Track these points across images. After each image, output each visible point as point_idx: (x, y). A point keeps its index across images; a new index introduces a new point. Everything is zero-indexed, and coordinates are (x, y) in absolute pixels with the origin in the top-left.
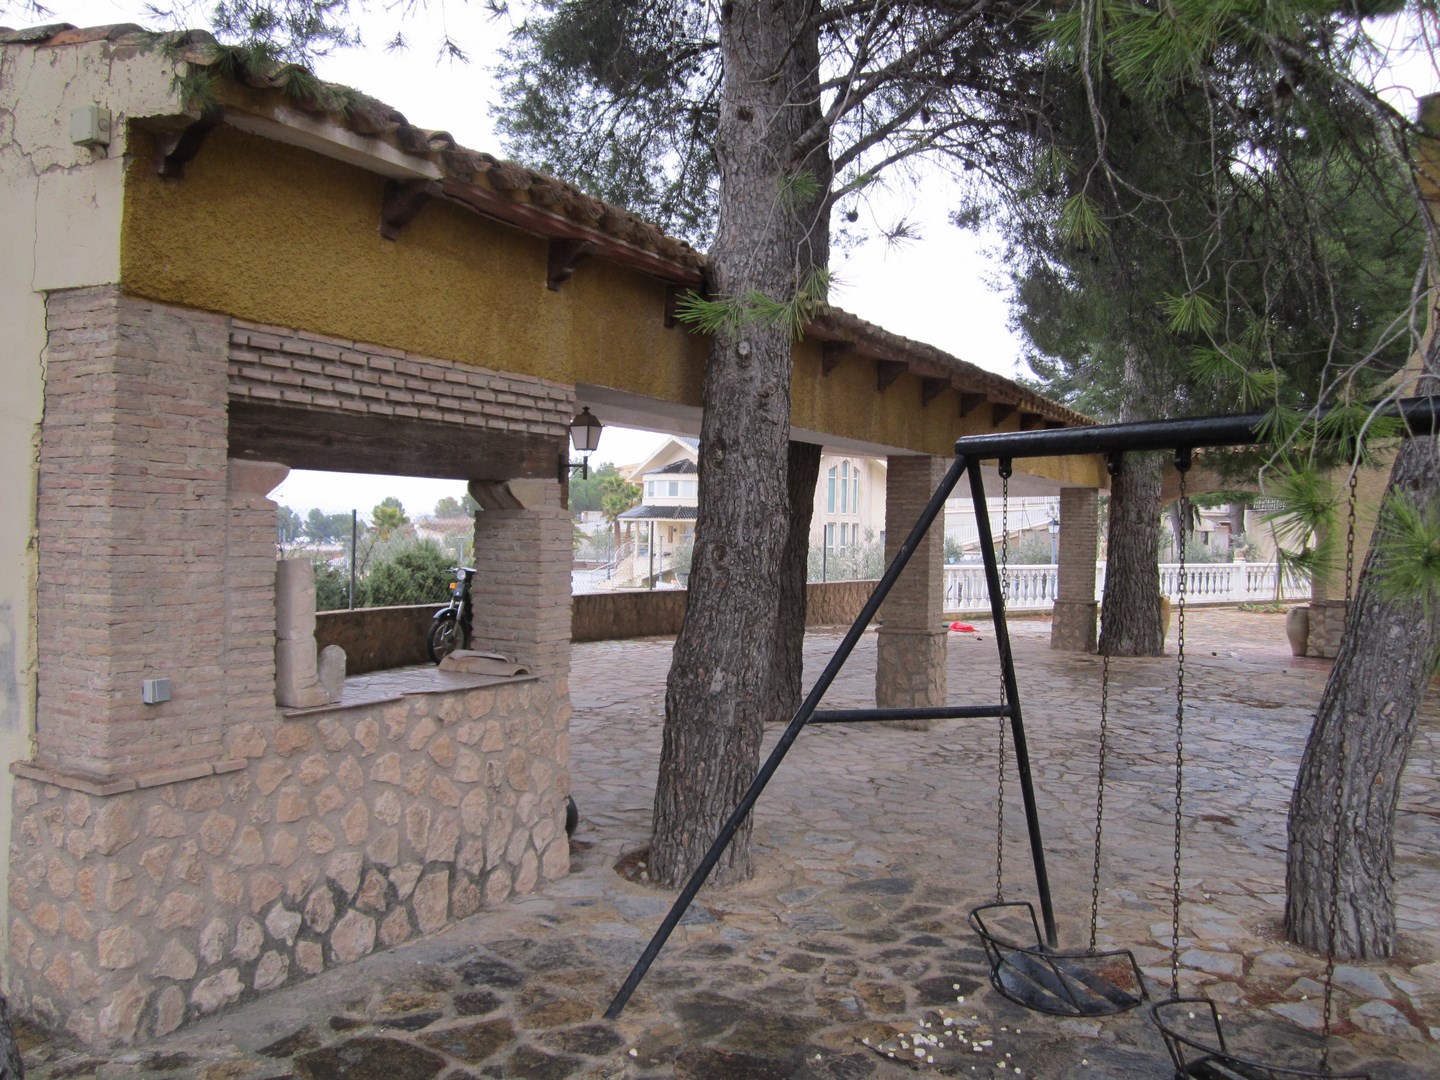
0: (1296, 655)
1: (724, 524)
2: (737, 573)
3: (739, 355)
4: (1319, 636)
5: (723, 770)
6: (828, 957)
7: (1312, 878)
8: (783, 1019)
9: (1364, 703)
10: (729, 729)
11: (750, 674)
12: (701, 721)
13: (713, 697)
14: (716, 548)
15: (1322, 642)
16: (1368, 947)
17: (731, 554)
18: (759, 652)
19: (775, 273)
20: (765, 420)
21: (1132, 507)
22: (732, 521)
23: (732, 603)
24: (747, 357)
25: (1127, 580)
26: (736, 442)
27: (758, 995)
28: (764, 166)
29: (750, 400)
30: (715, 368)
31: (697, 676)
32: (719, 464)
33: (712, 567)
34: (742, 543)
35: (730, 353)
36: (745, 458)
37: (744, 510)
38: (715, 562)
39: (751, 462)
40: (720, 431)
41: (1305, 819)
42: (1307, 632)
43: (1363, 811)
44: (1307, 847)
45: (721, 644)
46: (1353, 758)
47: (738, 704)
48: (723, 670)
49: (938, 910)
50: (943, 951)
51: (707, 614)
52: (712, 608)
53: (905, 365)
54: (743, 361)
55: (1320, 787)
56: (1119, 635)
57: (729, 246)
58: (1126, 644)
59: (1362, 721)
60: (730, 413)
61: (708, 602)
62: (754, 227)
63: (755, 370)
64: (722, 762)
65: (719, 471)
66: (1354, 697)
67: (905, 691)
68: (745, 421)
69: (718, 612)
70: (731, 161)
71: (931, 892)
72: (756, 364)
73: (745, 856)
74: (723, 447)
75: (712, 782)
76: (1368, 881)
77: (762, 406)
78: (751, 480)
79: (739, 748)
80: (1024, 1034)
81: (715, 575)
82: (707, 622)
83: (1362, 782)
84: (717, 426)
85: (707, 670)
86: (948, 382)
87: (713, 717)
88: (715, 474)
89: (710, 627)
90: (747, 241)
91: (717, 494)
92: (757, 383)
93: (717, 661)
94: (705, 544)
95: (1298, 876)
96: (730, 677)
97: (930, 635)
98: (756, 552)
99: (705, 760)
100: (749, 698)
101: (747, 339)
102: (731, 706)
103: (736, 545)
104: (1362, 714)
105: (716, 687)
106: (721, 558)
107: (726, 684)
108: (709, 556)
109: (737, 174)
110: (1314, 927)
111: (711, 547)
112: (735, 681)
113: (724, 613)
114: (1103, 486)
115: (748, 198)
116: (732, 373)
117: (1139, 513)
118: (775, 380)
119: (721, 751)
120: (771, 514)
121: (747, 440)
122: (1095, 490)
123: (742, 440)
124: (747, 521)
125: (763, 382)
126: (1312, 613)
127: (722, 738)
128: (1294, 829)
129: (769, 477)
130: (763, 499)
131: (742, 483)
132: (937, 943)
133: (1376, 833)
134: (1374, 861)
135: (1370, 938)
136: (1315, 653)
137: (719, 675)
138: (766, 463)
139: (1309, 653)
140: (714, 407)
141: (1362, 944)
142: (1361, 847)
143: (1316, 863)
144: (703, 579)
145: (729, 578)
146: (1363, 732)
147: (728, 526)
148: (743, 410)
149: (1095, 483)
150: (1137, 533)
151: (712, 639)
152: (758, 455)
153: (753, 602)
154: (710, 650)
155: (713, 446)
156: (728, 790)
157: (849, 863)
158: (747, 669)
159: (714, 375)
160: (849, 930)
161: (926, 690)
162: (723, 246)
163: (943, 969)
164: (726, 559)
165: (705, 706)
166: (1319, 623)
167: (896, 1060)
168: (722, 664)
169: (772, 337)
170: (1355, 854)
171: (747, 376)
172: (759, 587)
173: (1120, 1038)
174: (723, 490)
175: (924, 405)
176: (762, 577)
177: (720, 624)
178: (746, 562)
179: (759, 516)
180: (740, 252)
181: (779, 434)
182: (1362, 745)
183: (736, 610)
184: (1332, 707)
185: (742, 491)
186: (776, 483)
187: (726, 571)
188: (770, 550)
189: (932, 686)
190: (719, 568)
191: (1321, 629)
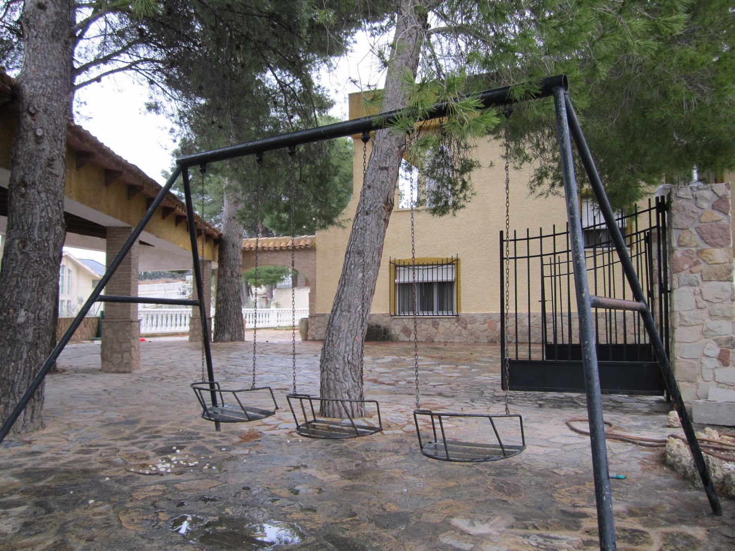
0: (303, 340)
1: (26, 228)
2: (34, 256)
3: (36, 136)
4: (313, 330)
5: (26, 367)
6: (101, 448)
7: (332, 385)
8: (82, 470)
9: (349, 307)
10: (30, 343)
11: (42, 313)
12: (11, 339)
13: (19, 325)
14: (21, 242)
15: (314, 333)
16: (355, 412)
17: (30, 246)
18: (48, 301)
19: (58, 95)
20: (51, 173)
21: (228, 269)
22: (31, 227)
23: (31, 272)
24: (42, 137)
25: (227, 305)
26: (34, 183)
27: (64, 465)
28: (53, 36)
29: (43, 161)
30: (20, 142)
31: (9, 313)
32: (23, 195)
33: (18, 253)
34: (37, 239)
35: (30, 134)
36: (39, 193)
37: (38, 221)
38: (20, 249)
39: (43, 195)
40: (24, 177)
41: (327, 360)
42: (307, 329)
43: (351, 354)
44: (329, 372)
45: (24, 295)
46: (346, 331)
47: (35, 329)
48: (25, 310)
49: (157, 427)
50: (163, 439)
51: (15, 279)
52: (18, 276)
53: (120, 173)
54: (38, 140)
55: (333, 345)
56: (223, 332)
57: (31, 76)
58: (227, 336)
59: (349, 314)
60: (30, 167)
61: (16, 272)
62: (46, 68)
63: (46, 145)
64: (26, 362)
65: (22, 199)
66: (345, 305)
67: (118, 352)
68: (39, 172)
69: (22, 277)
70: (32, 30)
71: (149, 422)
72: (46, 142)
73: (40, 416)
74: (25, 186)
75: (19, 374)
76: (354, 383)
77: (49, 165)
78: (43, 205)
79: (36, 355)
80: (213, 458)
81: (20, 257)
82: (15, 283)
83: (350, 341)
84: (22, 174)
85: (15, 310)
86: (142, 188)
87: (19, 337)
88: (20, 201)
89: (17, 286)
90: (42, 74)
91: (21, 212)
92: (47, 152)
93: (21, 305)
94: (14, 239)
95: (326, 386)
96: (30, 314)
97: (132, 321)
98: (46, 245)
99: (14, 362)
100: (42, 326)
101: (41, 128)
102: (30, 331)
103: (34, 240)
104: (349, 312)
105: (21, 320)
106: (24, 247)
107: (28, 318)
108: (16, 246)
109: (36, 37)
110: (333, 408)
111: (17, 241)
112: (33, 316)
113: (26, 278)
114: (214, 260)
115: (43, 51)
116: (31, 145)
117: (232, 272)
118: (58, 152)
119: (25, 356)
120: (55, 225)
121: (41, 183)
122: (210, 262)
123: (37, 183)
124: (40, 227)
125: (50, 152)
126: (309, 320)
127: (25, 349)
128: (323, 365)
129: (54, 204)
130: (50, 215)
131: (37, 206)
132: (160, 437)
133: (356, 363)
134: (356, 374)
135: (356, 408)
136: (311, 338)
137: (23, 313)
138: (52, 197)
139: (309, 338)
140: (19, 164)
141: (353, 412)
142: (351, 369)
143: (333, 378)
144: (12, 260)
145: (29, 259)
146: (350, 319)
147: (29, 229)
148: (38, 166)
149: (210, 258)
150: (231, 282)
151: (18, 293)
152: (47, 192)
153: (44, 272)
154: (17, 299)
155: (18, 185)
156: (29, 378)
157: (101, 418)
158: (40, 310)
159: (20, 146)
160: (109, 438)
161: (130, 351)
162: (26, 76)
163: (165, 444)
164: (27, 248)
165: (14, 331)
166: (312, 324)
167: (150, 474)
168: (25, 306)
169: (57, 128)
170: (349, 372)
171: (41, 148)
172: (48, 264)
173: (258, 452)
174: (25, 210)
175: (129, 199)
176: (49, 259)
177: (24, 285)
178: (39, 249)
179: (47, 225)
180: (37, 80)
181: (59, 182)
182: (349, 325)
183: (33, 277)
184: (337, 309)
185: (37, 211)
186: (58, 208)
187: (27, 254)
188: (54, 244)
189: (133, 349)
190: (22, 253)
191: (313, 327)
